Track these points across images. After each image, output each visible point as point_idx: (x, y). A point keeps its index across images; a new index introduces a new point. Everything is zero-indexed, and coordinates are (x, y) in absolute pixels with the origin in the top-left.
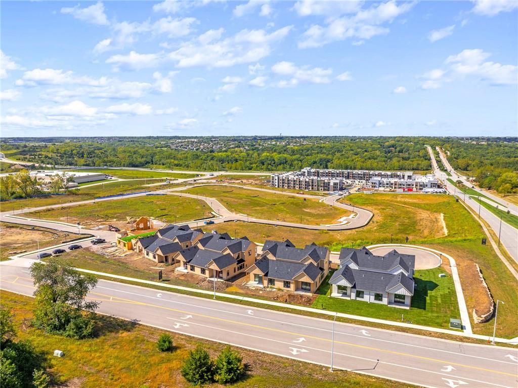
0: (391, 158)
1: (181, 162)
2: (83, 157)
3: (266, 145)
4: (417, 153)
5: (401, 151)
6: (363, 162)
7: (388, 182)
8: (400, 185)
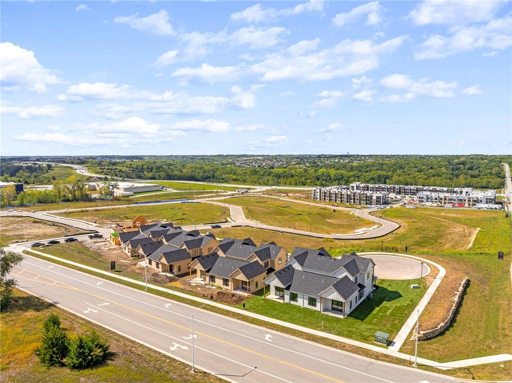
0: (457, 176)
1: (239, 177)
2: (152, 171)
3: (328, 162)
4: (489, 171)
5: (471, 169)
6: (426, 179)
7: (437, 197)
8: (451, 200)
